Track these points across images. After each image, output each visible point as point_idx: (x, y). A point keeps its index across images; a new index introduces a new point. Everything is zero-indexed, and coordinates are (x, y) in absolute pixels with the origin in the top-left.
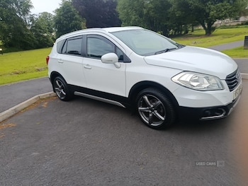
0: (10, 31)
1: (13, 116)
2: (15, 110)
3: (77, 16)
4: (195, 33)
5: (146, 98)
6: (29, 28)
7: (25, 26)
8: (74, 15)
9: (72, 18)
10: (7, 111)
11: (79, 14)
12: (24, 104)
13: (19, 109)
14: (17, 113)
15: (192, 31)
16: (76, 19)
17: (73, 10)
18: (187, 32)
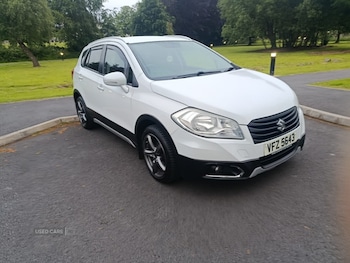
0: (76, 30)
1: (20, 140)
2: (24, 132)
3: (163, 14)
4: (342, 45)
5: (149, 137)
6: (100, 28)
7: (94, 25)
8: (159, 12)
9: (156, 16)
10: (15, 133)
11: (167, 10)
12: (38, 127)
13: (31, 132)
14: (27, 136)
15: (337, 42)
16: (162, 18)
17: (158, 4)
18: (325, 43)
